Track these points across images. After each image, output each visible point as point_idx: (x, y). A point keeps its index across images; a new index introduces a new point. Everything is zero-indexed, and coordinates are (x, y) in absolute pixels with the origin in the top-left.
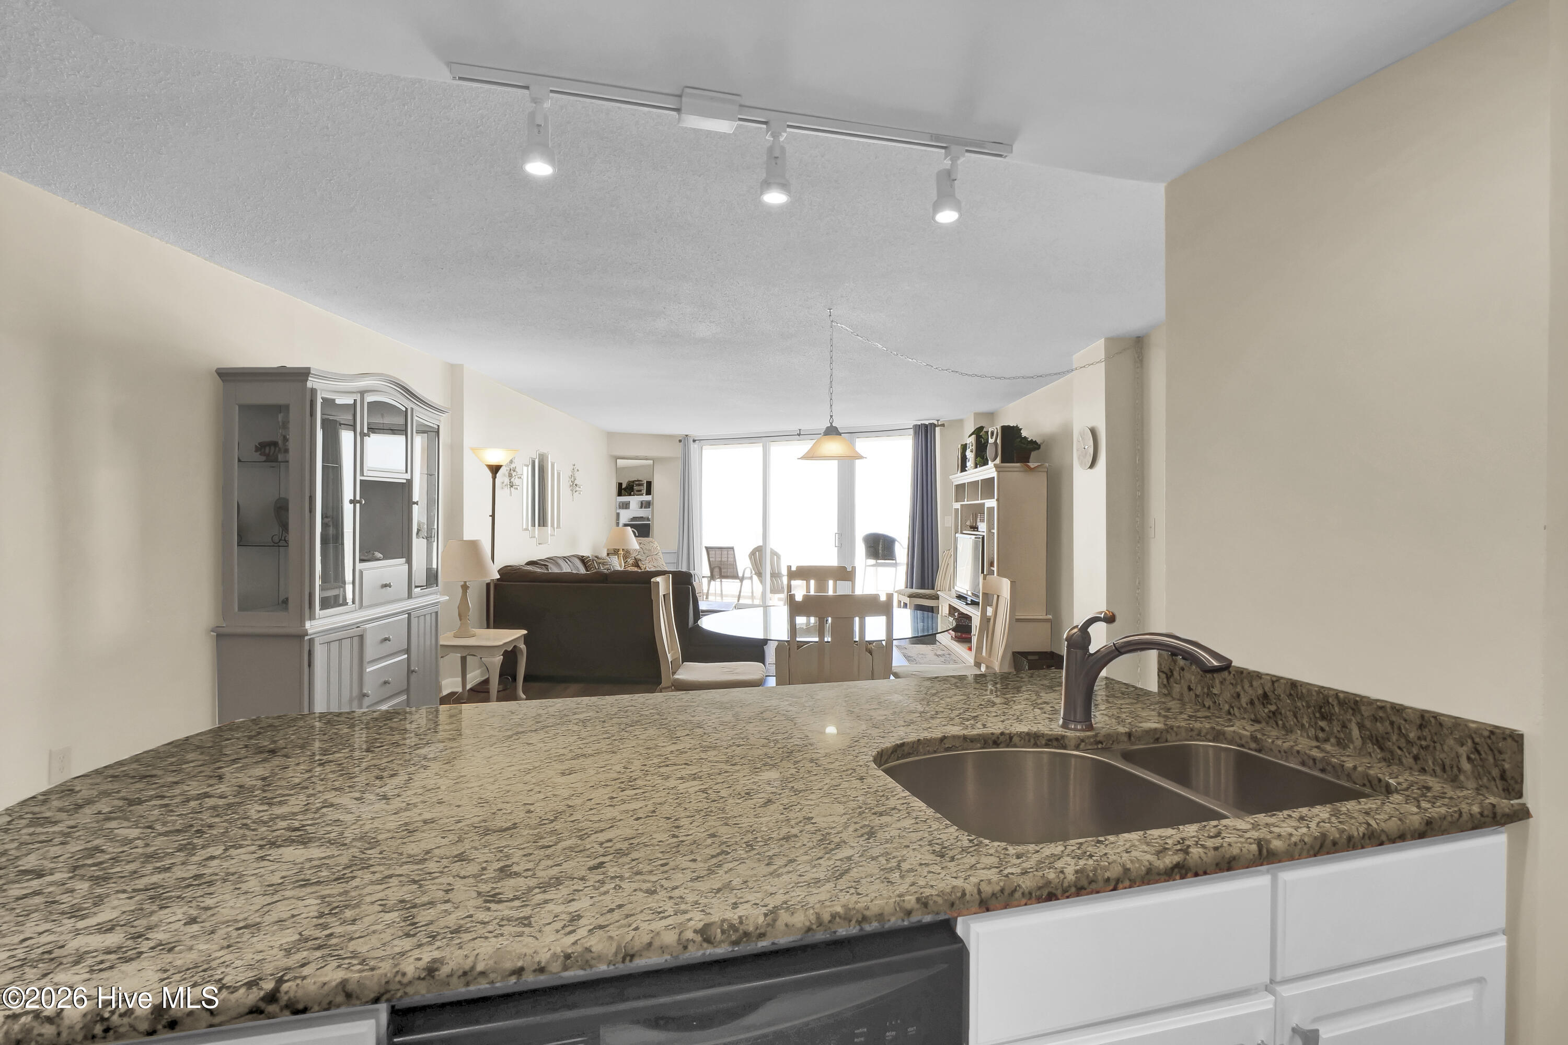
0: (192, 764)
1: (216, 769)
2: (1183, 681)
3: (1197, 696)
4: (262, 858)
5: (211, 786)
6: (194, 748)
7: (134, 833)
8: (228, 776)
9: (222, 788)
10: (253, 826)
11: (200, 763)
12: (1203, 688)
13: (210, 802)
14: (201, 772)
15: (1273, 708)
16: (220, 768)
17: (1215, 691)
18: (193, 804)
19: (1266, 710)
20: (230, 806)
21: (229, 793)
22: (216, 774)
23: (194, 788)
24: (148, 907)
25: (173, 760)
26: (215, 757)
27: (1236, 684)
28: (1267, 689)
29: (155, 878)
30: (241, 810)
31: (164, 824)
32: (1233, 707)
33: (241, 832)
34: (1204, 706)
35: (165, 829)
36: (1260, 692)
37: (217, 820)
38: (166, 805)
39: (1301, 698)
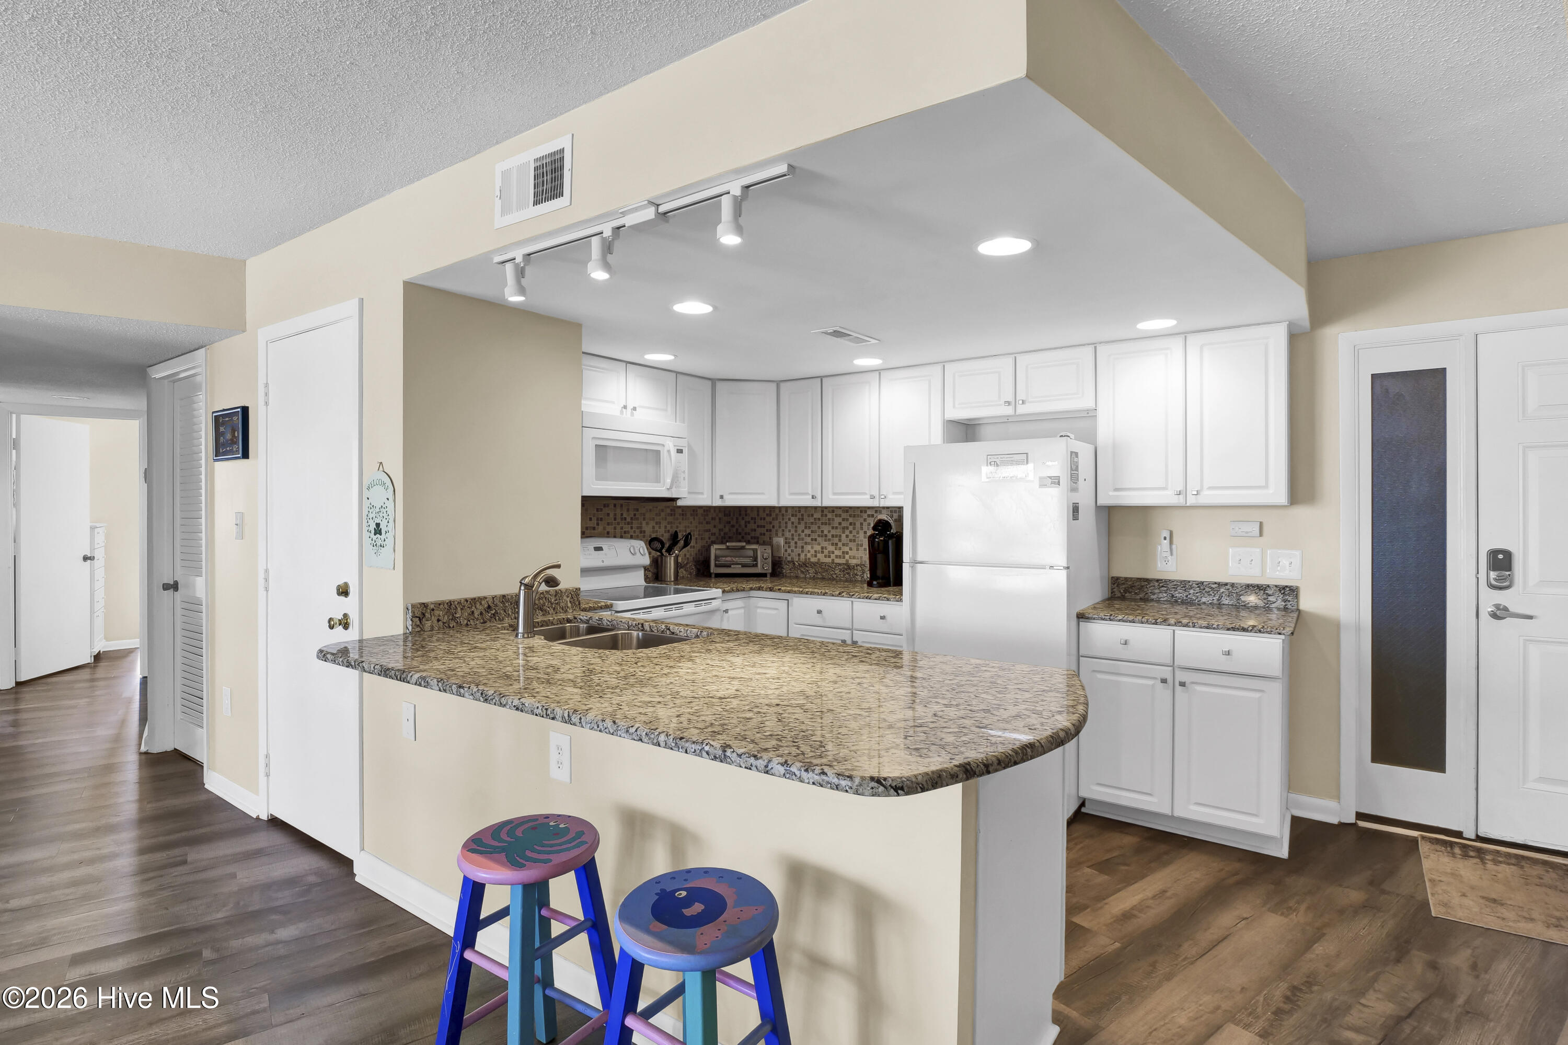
0: (951, 730)
1: (936, 722)
2: (433, 617)
3: (444, 623)
4: (931, 676)
5: (942, 711)
6: (947, 747)
7: (983, 696)
8: (930, 715)
9: (936, 708)
10: (928, 686)
11: (945, 730)
12: (448, 616)
13: (945, 702)
14: (946, 722)
15: (493, 612)
16: (933, 722)
17: (457, 615)
18: (954, 703)
19: (490, 615)
20: (936, 697)
21: (934, 704)
22: (937, 718)
23: (952, 713)
24: (975, 673)
25: (964, 738)
26: (933, 733)
27: (472, 606)
28: (490, 603)
29: (973, 679)
30: (931, 694)
31: (970, 697)
32: (469, 621)
33: (935, 686)
34: (450, 627)
35: (970, 694)
36: (486, 606)
37: (944, 693)
38: (969, 705)
39: (508, 601)
